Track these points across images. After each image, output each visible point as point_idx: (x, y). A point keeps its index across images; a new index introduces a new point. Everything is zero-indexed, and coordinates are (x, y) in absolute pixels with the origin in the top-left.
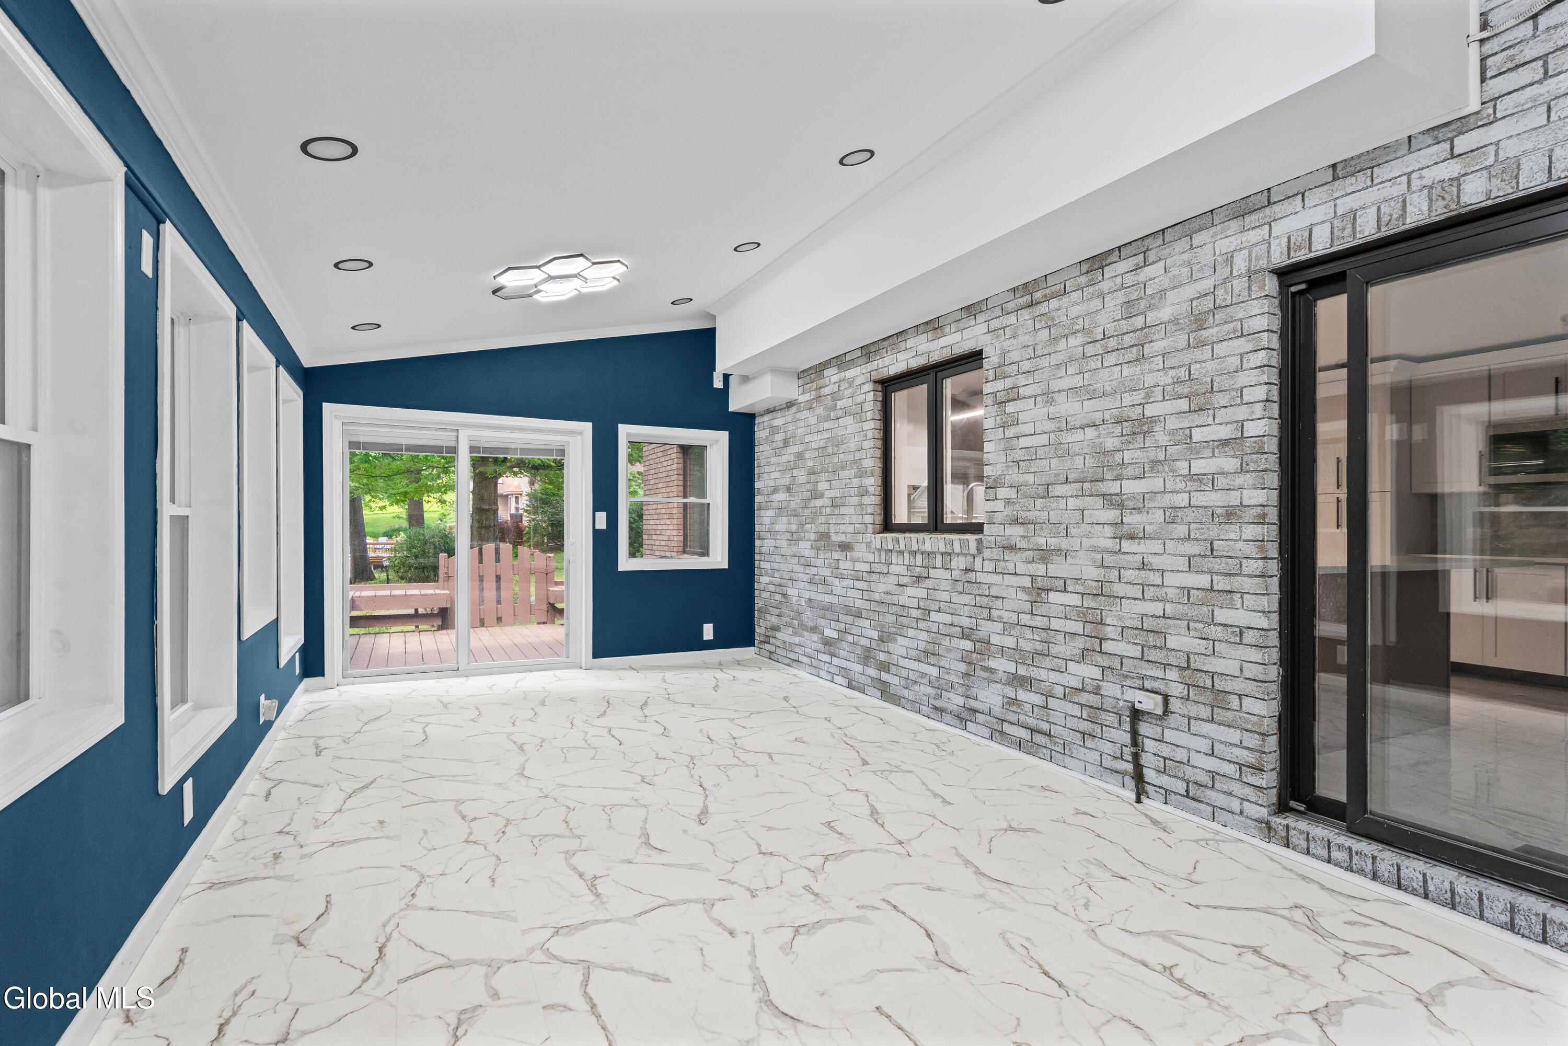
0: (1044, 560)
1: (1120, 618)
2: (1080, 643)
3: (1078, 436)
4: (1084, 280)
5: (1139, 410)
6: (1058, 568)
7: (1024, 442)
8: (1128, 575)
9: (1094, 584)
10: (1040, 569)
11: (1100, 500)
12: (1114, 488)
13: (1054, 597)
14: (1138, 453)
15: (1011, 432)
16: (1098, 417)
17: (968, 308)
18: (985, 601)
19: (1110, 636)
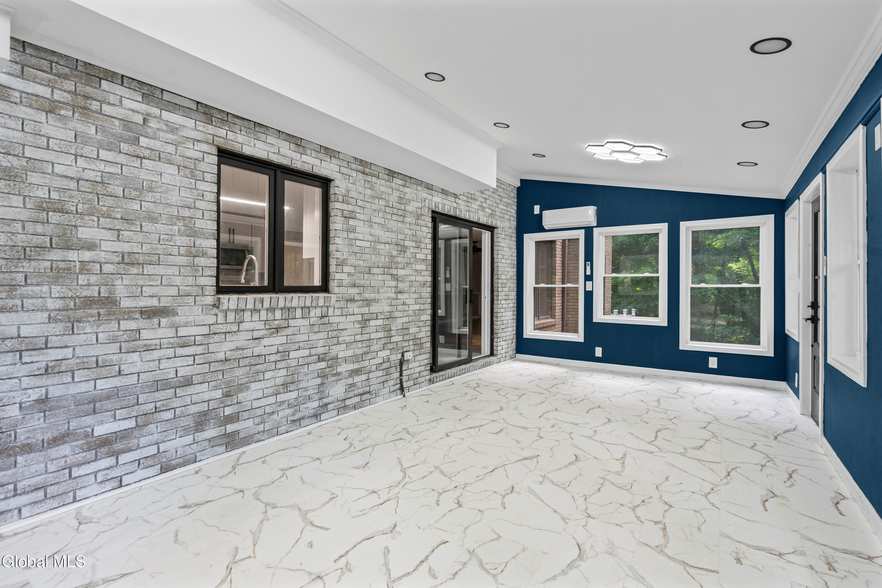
0: (368, 305)
1: (396, 326)
2: (383, 341)
3: (382, 246)
4: (386, 177)
5: (402, 241)
6: (375, 308)
7: (359, 243)
8: (400, 308)
9: (388, 314)
10: (366, 310)
11: (390, 276)
12: (394, 272)
13: (372, 323)
14: (402, 259)
15: (352, 236)
16: (389, 240)
17: (326, 149)
18: (335, 333)
19: (393, 335)
